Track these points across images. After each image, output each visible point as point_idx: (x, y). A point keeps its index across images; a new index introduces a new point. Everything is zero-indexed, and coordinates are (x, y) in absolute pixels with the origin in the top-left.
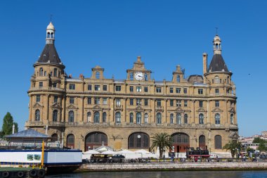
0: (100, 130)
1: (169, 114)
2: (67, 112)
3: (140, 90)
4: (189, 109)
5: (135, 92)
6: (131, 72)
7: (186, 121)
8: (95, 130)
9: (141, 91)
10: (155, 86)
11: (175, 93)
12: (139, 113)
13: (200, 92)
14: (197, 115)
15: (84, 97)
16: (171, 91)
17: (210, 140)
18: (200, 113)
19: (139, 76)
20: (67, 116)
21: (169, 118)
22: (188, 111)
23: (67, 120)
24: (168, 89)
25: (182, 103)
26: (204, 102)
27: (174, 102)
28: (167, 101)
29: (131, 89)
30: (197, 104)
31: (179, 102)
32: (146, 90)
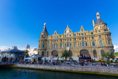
1: (79, 43)
2: (47, 45)
4: (87, 40)
7: (86, 45)
9: (69, 36)
10: (73, 34)
11: (81, 35)
12: (68, 43)
13: (92, 33)
15: (51, 40)
18: (92, 41)
19: (68, 32)
24: (78, 34)
25: (84, 38)
26: (94, 37)
27: (81, 38)
28: (78, 38)
29: (65, 36)
30: (91, 38)
31: (83, 38)
32: (70, 36)
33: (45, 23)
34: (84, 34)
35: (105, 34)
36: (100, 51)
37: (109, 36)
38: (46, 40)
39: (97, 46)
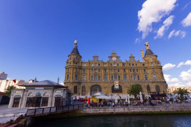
1: (130, 76)
4: (139, 73)
6: (111, 57)
7: (139, 79)
8: (95, 84)
11: (131, 66)
12: (116, 75)
15: (90, 69)
17: (152, 88)
18: (145, 75)
19: (114, 59)
24: (128, 64)
25: (136, 70)
26: (146, 70)
27: (132, 70)
29: (111, 65)
30: (143, 70)
31: (134, 70)
32: (118, 65)
33: (76, 41)
34: (135, 64)
36: (154, 87)
38: (80, 68)
39: (151, 81)
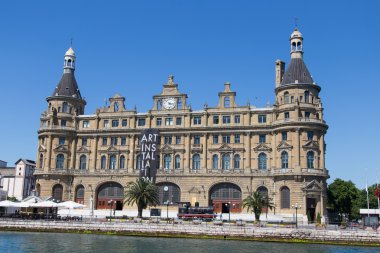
0: (114, 180)
1: (210, 156)
2: (78, 157)
3: (171, 123)
4: (241, 146)
5: (162, 126)
6: (159, 99)
7: (236, 165)
8: (108, 179)
10: (191, 115)
11: (221, 124)
13: (262, 119)
14: (255, 155)
15: (98, 138)
16: (216, 121)
17: (274, 194)
18: (259, 152)
19: (169, 104)
20: (77, 162)
21: (210, 162)
22: (239, 150)
23: (77, 167)
24: (211, 119)
25: (232, 139)
26: (267, 136)
27: (220, 138)
28: (208, 136)
29: (159, 122)
30: (256, 139)
32: (179, 122)
33: (70, 52)
34: (232, 118)
35: (299, 127)
36: (278, 191)
37: (315, 138)
38: (74, 136)
39: (272, 172)
